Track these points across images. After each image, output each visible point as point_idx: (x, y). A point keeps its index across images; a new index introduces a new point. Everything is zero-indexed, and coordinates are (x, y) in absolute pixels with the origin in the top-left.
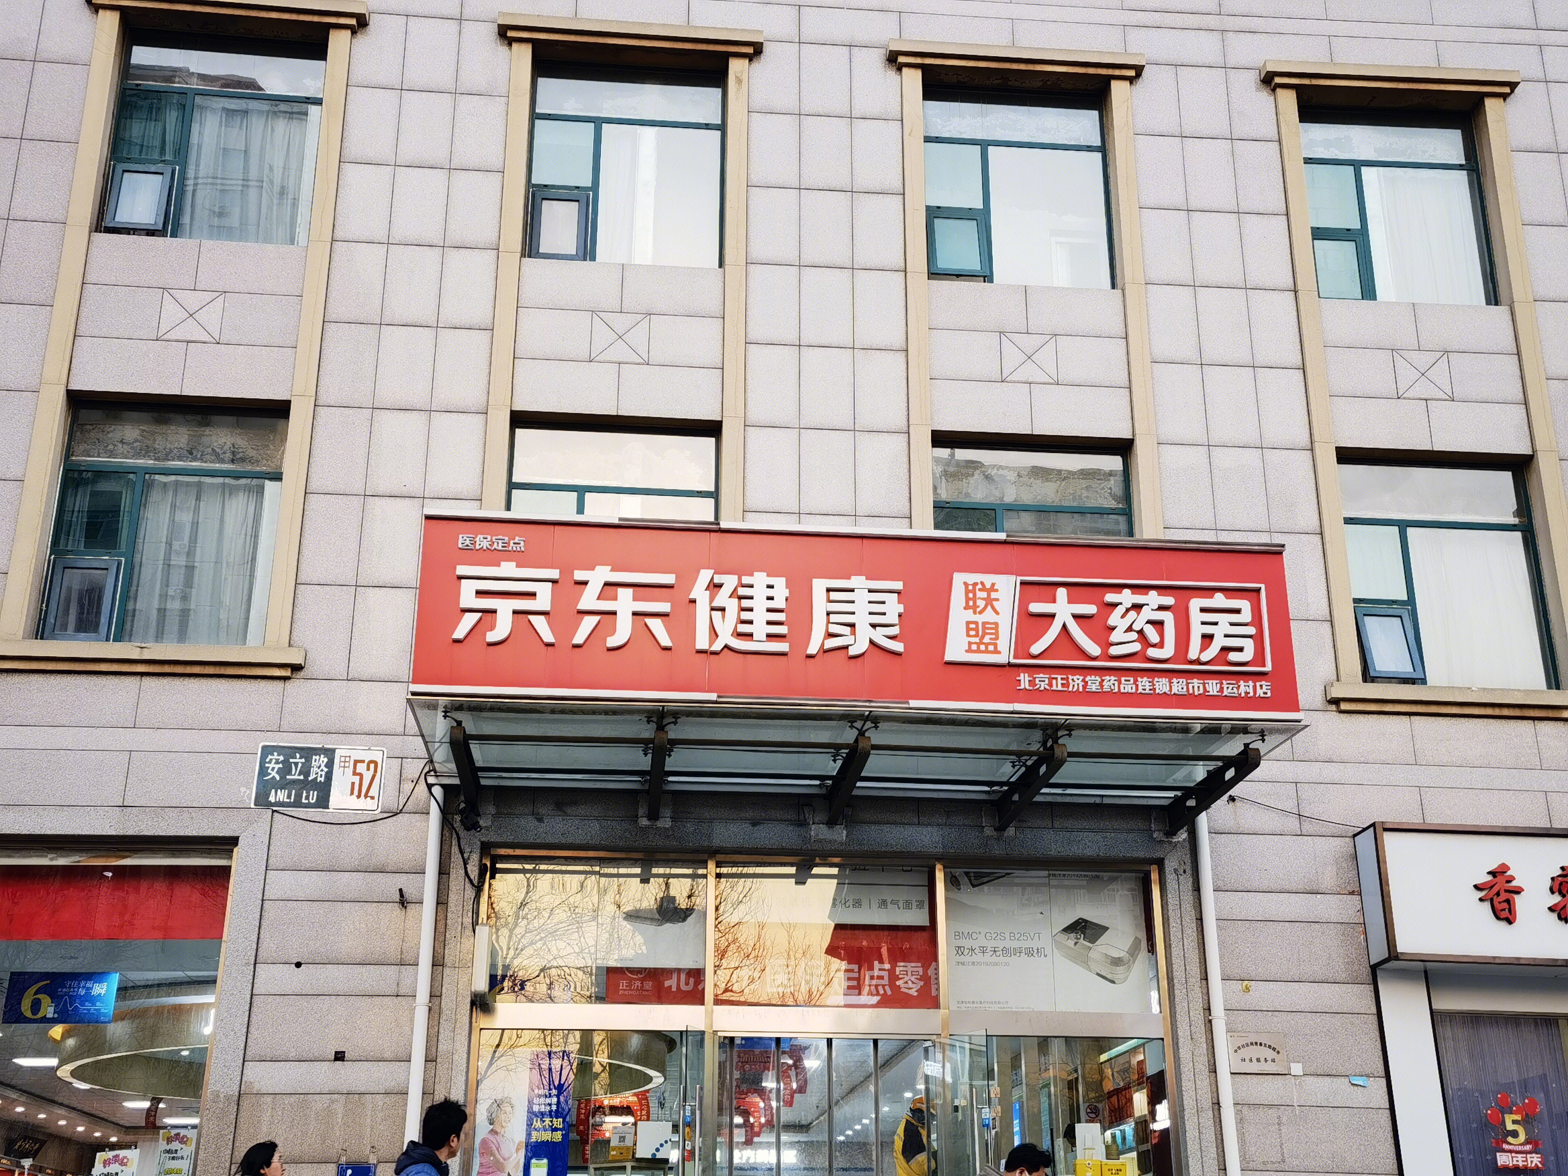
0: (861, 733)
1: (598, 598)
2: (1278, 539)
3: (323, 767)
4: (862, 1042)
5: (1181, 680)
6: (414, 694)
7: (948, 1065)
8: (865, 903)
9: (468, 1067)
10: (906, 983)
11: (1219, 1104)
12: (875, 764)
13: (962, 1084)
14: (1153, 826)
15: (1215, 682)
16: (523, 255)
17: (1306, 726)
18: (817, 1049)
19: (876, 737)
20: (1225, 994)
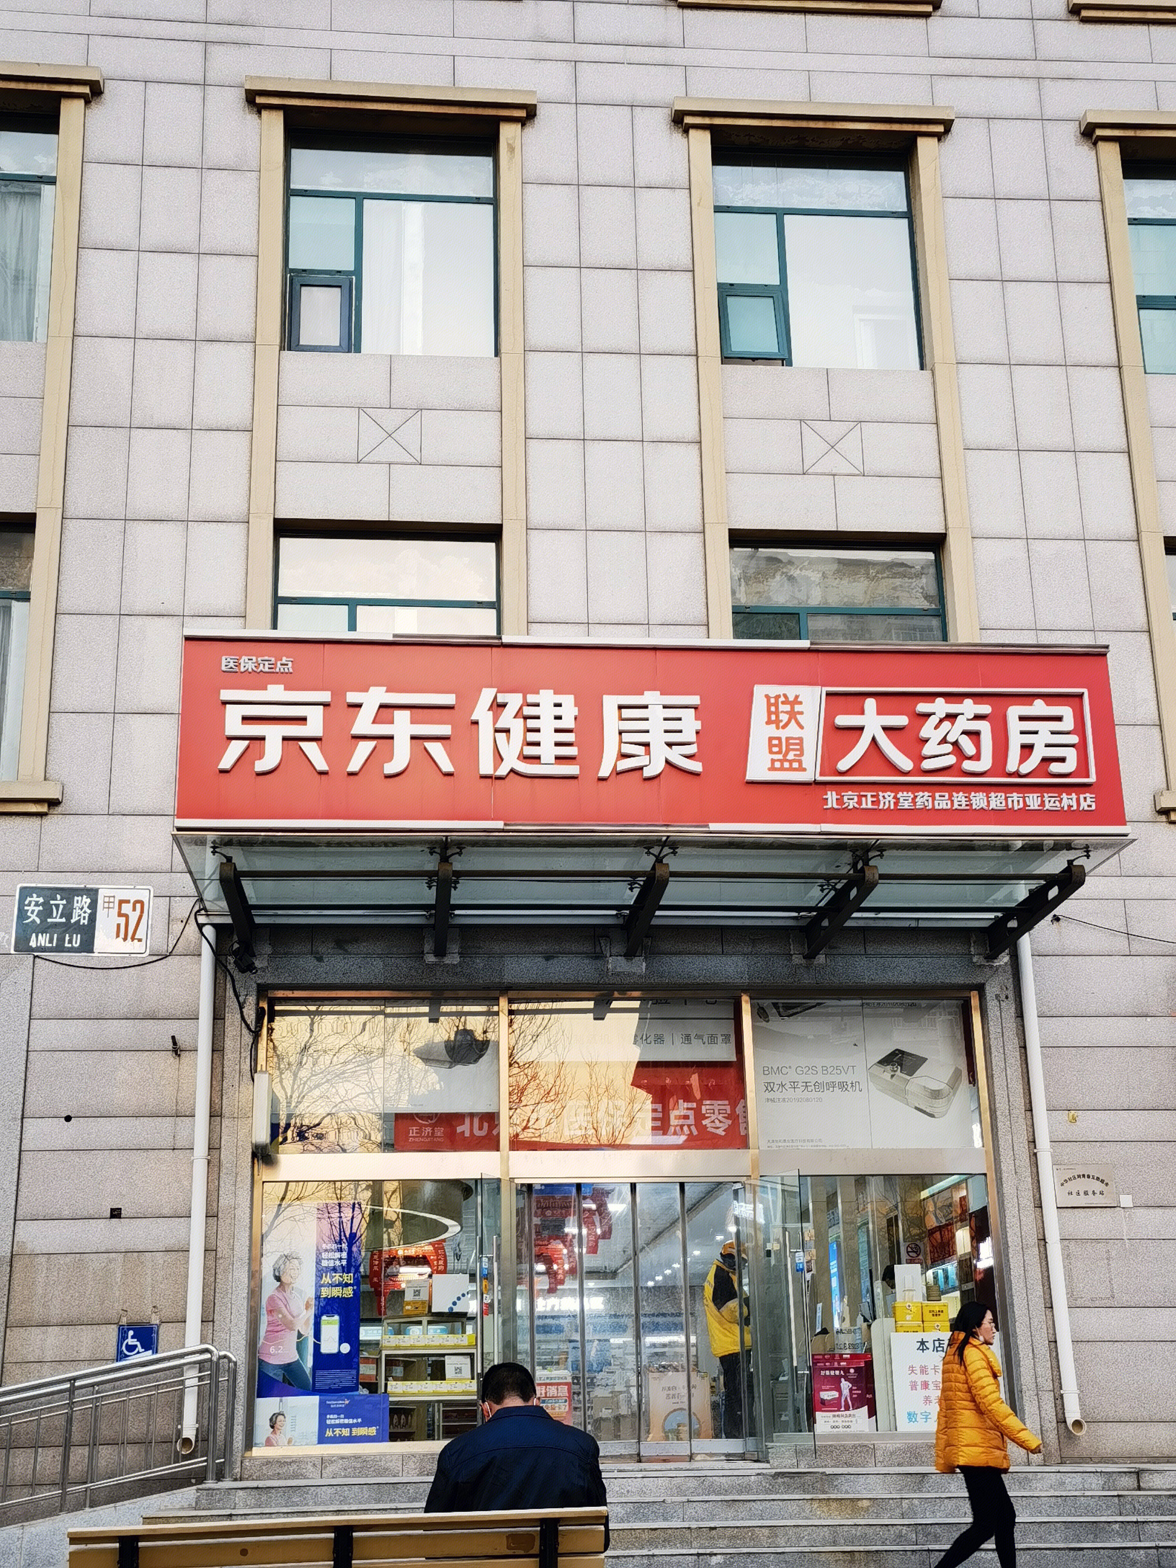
0: (659, 860)
1: (374, 722)
2: (1102, 639)
3: (86, 909)
4: (668, 1186)
5: (999, 794)
6: (179, 829)
7: (760, 1207)
8: (667, 1038)
9: (251, 1222)
10: (713, 1122)
11: (1044, 1240)
12: (674, 893)
13: (774, 1227)
14: (972, 949)
15: (1035, 795)
16: (282, 348)
17: (1134, 840)
18: (620, 1193)
19: (674, 864)
20: (1050, 1126)
